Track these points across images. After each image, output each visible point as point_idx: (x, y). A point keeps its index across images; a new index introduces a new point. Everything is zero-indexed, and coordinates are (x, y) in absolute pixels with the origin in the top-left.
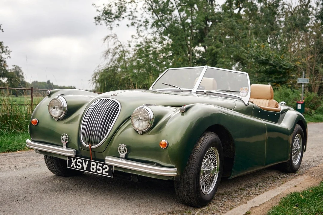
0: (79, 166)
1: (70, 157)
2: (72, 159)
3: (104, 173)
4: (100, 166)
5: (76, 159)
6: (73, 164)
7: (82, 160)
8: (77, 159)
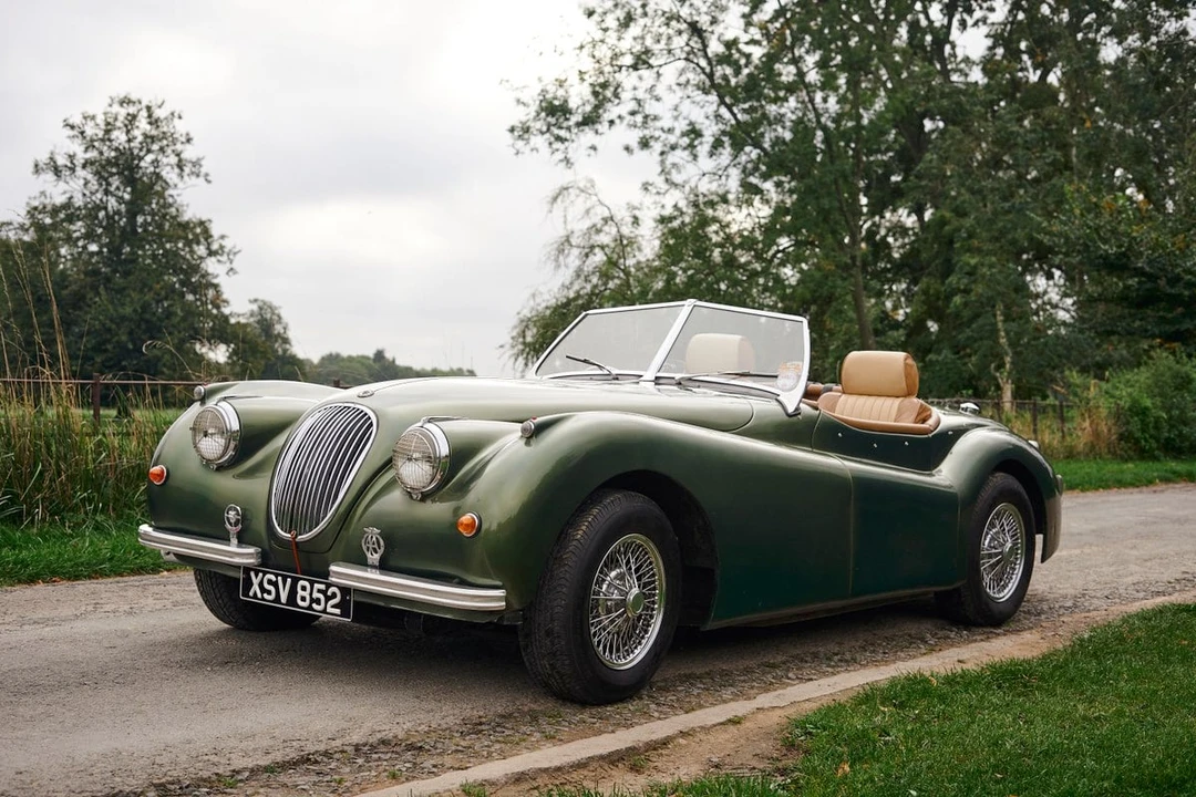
0: (269, 593)
1: (247, 570)
2: (252, 574)
3: (329, 610)
4: (319, 591)
5: (261, 575)
6: (256, 587)
7: (277, 575)
8: (265, 573)
